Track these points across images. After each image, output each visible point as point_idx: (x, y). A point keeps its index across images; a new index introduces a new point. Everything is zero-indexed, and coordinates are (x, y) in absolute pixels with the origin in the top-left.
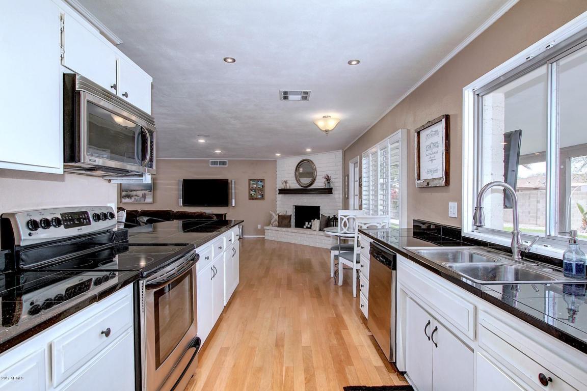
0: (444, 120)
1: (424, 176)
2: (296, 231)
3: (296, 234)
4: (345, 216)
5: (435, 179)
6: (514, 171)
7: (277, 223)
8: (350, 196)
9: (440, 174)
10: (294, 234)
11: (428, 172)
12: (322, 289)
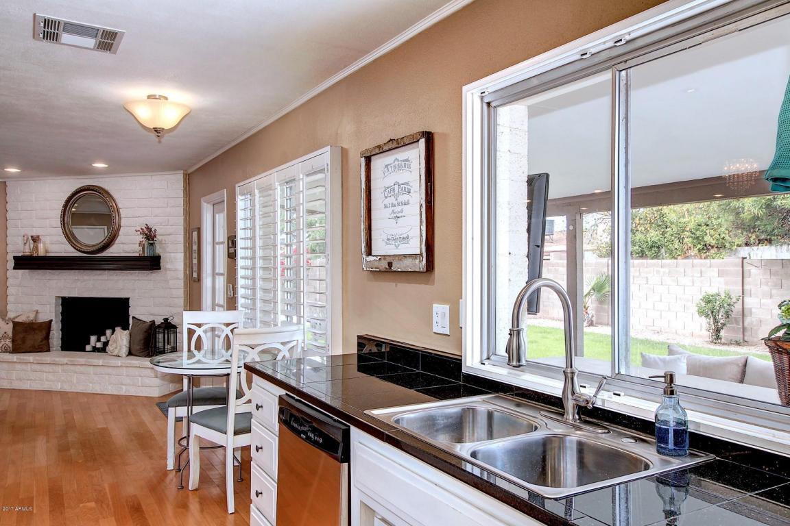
0: (422, 142)
1: (379, 248)
2: (65, 360)
3: (65, 367)
4: (199, 326)
5: (405, 256)
6: (538, 246)
7: (9, 343)
8: (204, 275)
9: (415, 246)
10: (59, 368)
11: (388, 239)
12: (149, 504)
